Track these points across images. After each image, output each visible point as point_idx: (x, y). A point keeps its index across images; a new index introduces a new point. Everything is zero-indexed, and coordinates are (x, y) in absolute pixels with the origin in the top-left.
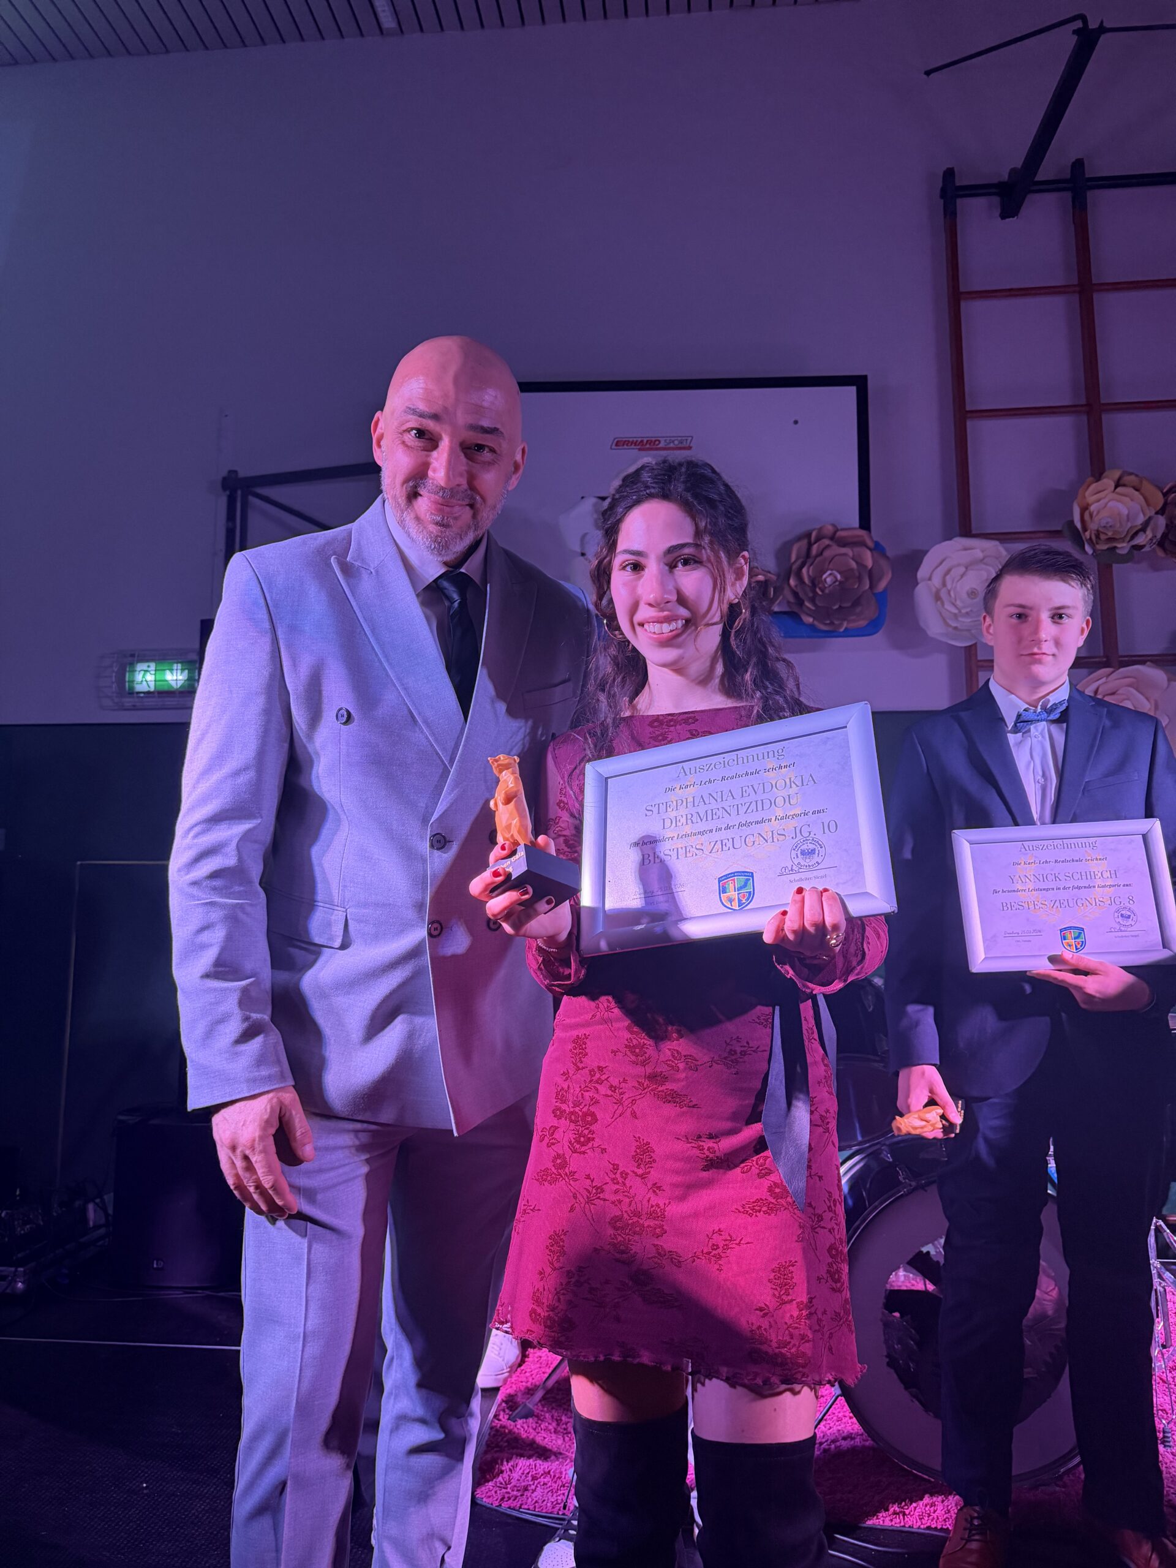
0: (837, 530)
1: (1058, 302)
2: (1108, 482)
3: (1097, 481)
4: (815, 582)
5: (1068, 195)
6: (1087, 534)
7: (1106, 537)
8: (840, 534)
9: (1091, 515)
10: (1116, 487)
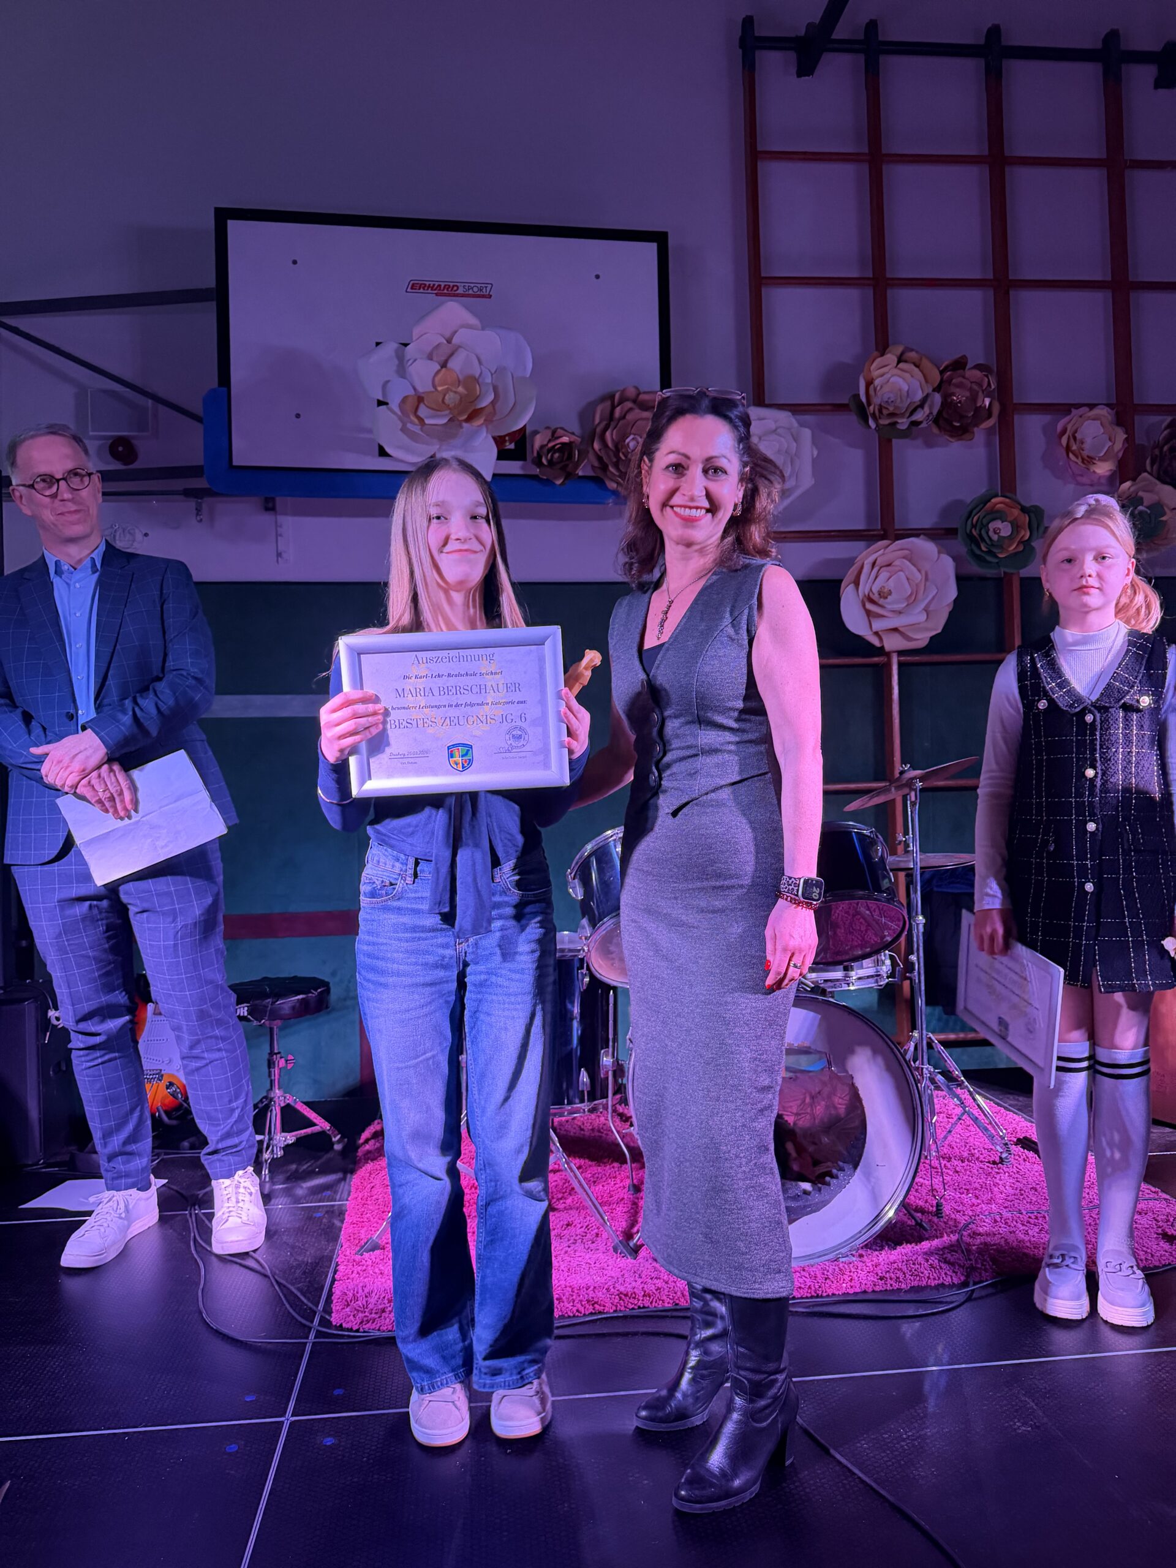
0: (639, 394)
1: (848, 170)
2: (891, 358)
3: (882, 355)
4: (619, 445)
5: (861, 58)
6: (871, 408)
7: (887, 412)
8: (642, 397)
9: (875, 390)
10: (898, 364)
